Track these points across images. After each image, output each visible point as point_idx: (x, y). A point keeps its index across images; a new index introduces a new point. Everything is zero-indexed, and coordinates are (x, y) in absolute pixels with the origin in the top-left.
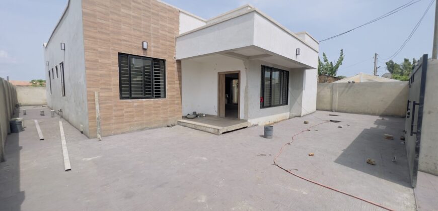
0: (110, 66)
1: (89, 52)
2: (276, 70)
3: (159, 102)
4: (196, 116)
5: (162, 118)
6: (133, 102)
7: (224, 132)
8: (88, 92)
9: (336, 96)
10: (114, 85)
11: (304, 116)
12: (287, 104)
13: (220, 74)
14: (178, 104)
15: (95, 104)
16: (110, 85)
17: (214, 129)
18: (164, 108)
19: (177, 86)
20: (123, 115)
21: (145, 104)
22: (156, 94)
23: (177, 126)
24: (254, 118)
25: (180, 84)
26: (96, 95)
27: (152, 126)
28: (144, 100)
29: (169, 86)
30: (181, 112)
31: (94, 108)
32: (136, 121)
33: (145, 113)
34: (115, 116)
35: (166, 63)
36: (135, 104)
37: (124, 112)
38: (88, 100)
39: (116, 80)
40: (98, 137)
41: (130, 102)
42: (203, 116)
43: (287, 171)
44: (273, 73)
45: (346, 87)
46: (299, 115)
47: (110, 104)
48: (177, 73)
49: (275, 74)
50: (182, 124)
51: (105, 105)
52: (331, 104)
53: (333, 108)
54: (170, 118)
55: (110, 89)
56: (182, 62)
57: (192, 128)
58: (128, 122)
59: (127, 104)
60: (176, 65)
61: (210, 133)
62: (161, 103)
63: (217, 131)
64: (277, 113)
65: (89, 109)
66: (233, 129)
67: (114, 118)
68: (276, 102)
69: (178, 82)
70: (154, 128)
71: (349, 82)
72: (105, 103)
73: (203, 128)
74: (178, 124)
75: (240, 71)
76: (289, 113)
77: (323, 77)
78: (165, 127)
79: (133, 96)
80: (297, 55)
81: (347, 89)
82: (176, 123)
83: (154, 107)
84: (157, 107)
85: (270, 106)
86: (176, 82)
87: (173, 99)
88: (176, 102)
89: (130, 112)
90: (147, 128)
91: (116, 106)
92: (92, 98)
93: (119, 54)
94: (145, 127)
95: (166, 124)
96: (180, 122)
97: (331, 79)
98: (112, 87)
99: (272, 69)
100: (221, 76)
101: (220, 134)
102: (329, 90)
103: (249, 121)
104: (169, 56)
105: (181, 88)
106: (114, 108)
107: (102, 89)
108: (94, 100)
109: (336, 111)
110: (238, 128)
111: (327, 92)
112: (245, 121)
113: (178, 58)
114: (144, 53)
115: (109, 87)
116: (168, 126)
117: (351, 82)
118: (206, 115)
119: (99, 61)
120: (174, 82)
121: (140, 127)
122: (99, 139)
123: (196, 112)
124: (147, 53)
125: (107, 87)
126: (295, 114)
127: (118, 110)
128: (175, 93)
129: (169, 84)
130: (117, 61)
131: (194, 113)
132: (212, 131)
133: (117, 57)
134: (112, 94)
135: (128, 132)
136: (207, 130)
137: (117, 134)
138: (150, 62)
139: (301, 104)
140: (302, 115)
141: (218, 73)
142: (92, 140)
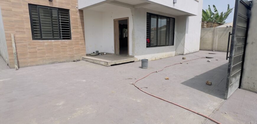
0: (23, 14)
1: (3, 3)
2: (162, 17)
3: (66, 43)
4: (98, 54)
5: (69, 55)
6: (44, 42)
7: (112, 64)
8: (6, 33)
9: (217, 38)
10: (27, 29)
11: (187, 54)
12: (173, 44)
13: (115, 21)
14: (82, 44)
15: (12, 43)
16: (24, 29)
17: (105, 62)
18: (71, 47)
19: (80, 30)
20: (36, 52)
21: (53, 43)
22: (63, 36)
23: (82, 61)
24: (141, 55)
25: (83, 28)
26: (12, 36)
27: (61, 61)
28: (53, 41)
29: (73, 30)
30: (85, 50)
31: (12, 46)
32: (47, 57)
33: (54, 50)
34: (30, 53)
35: (70, 12)
36: (46, 44)
37: (37, 49)
38: (7, 40)
39: (28, 25)
40: (15, 67)
41: (41, 42)
42: (104, 54)
43: (138, 88)
44: (159, 20)
45: (225, 30)
46: (182, 53)
47: (25, 44)
48: (80, 20)
49: (161, 21)
50: (85, 59)
51: (21, 44)
52: (212, 44)
53: (214, 48)
54: (75, 55)
55: (24, 32)
56: (84, 11)
57: (91, 62)
58: (41, 57)
59: (39, 43)
60: (78, 14)
61: (103, 65)
62: (67, 43)
63: (106, 63)
64: (163, 51)
65: (8, 47)
66: (121, 63)
67: (29, 54)
68: (162, 43)
69: (81, 27)
70: (63, 62)
71: (227, 27)
72: (20, 43)
73: (98, 62)
74: (83, 60)
75: (128, 18)
76: (175, 52)
77: (210, 23)
78: (72, 62)
79: (43, 38)
80: (174, 3)
81: (225, 32)
82: (81, 59)
83: (61, 47)
84: (64, 46)
85: (156, 46)
86: (79, 27)
87: (77, 41)
88: (80, 43)
89: (41, 50)
90: (57, 62)
91: (29, 45)
92: (9, 39)
93: (29, 4)
94: (55, 61)
95: (73, 60)
96: (84, 58)
97: (216, 25)
98: (25, 30)
99: (158, 16)
100: (116, 22)
101: (109, 66)
102: (211, 33)
103: (135, 57)
104: (72, 6)
105: (84, 32)
106: (28, 46)
107: (17, 31)
108: (11, 40)
109: (215, 51)
110: (126, 62)
111: (209, 35)
112: (132, 57)
113: (80, 8)
114: (50, 4)
115: (22, 30)
116: (74, 61)
117: (229, 27)
118: (107, 54)
119: (13, 10)
120: (78, 27)
121: (51, 61)
122: (16, 68)
123: (98, 51)
124: (52, 4)
125: (21, 30)
126: (179, 52)
127: (32, 48)
128: (79, 36)
129: (73, 28)
130: (28, 10)
131: (97, 52)
132: (103, 63)
133: (28, 7)
134: (25, 36)
135: (41, 65)
136: (100, 63)
137: (32, 66)
138: (56, 11)
139: (184, 44)
140: (184, 54)
141: (114, 20)
142: (12, 69)
